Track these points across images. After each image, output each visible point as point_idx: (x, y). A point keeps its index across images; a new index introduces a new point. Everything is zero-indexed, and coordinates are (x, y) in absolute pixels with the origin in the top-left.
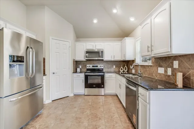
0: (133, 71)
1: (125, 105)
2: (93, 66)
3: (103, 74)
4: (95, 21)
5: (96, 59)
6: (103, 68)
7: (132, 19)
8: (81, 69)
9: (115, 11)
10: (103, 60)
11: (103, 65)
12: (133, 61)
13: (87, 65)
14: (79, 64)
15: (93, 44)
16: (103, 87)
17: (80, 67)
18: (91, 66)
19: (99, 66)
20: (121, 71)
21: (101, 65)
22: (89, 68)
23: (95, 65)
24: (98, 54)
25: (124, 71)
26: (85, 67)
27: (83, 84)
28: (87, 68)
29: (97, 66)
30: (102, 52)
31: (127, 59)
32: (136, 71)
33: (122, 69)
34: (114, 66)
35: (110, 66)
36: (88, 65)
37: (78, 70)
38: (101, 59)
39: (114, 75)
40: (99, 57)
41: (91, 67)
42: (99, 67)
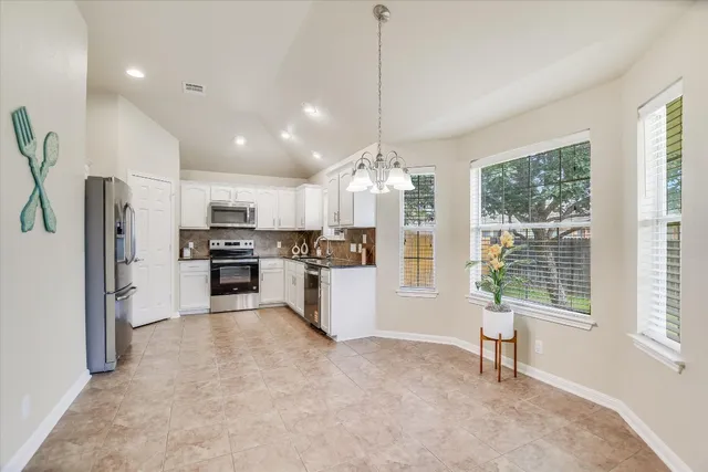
0: (319, 253)
1: (302, 313)
2: (226, 244)
3: (256, 260)
4: (240, 141)
5: (237, 225)
6: (252, 247)
7: (317, 156)
8: (192, 251)
9: (285, 136)
10: (252, 229)
11: (252, 241)
12: (319, 233)
13: (211, 242)
14: (188, 238)
15: (229, 188)
16: (257, 291)
17: (191, 245)
18: (222, 242)
19: (242, 242)
20: (295, 254)
21: (248, 242)
22: (215, 247)
23: (232, 241)
24: (242, 214)
25: (301, 254)
26: (205, 247)
27: (207, 287)
28: (212, 247)
29: (238, 244)
30: (253, 211)
31: (308, 227)
32: (324, 252)
33: (296, 250)
34: (279, 244)
35: (267, 242)
36: (216, 242)
37: (187, 253)
38: (250, 226)
39: (279, 262)
40: (245, 221)
41: (222, 246)
42: (242, 246)
